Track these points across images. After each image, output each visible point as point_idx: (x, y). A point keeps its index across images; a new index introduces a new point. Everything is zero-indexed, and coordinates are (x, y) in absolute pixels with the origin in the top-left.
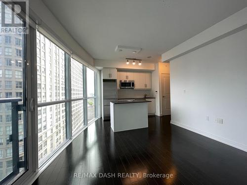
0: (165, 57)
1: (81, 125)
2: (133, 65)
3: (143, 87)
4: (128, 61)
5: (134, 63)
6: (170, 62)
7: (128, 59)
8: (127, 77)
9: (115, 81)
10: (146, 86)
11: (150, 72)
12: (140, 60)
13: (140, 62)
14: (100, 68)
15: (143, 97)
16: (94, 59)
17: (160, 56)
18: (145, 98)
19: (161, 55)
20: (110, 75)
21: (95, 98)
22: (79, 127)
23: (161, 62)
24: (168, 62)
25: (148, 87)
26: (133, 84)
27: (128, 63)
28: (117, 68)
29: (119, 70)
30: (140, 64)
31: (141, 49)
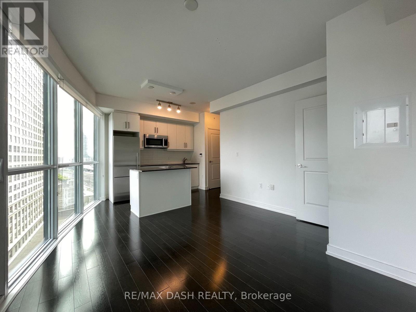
0: (214, 106)
1: (36, 226)
2: (167, 111)
3: (182, 147)
4: (160, 104)
5: (169, 109)
6: (221, 114)
7: (160, 101)
8: (156, 130)
9: (134, 134)
10: (186, 145)
11: (192, 125)
12: (179, 106)
13: (179, 108)
14: (106, 110)
15: (181, 162)
16: (97, 93)
17: (207, 104)
18: (184, 164)
19: (209, 103)
20: (127, 124)
21: (94, 165)
22: (30, 232)
23: (209, 112)
24: (218, 113)
25: (189, 148)
26: (166, 143)
27: (160, 108)
28: (140, 114)
29: (144, 117)
30: (178, 111)
31: (183, 90)
